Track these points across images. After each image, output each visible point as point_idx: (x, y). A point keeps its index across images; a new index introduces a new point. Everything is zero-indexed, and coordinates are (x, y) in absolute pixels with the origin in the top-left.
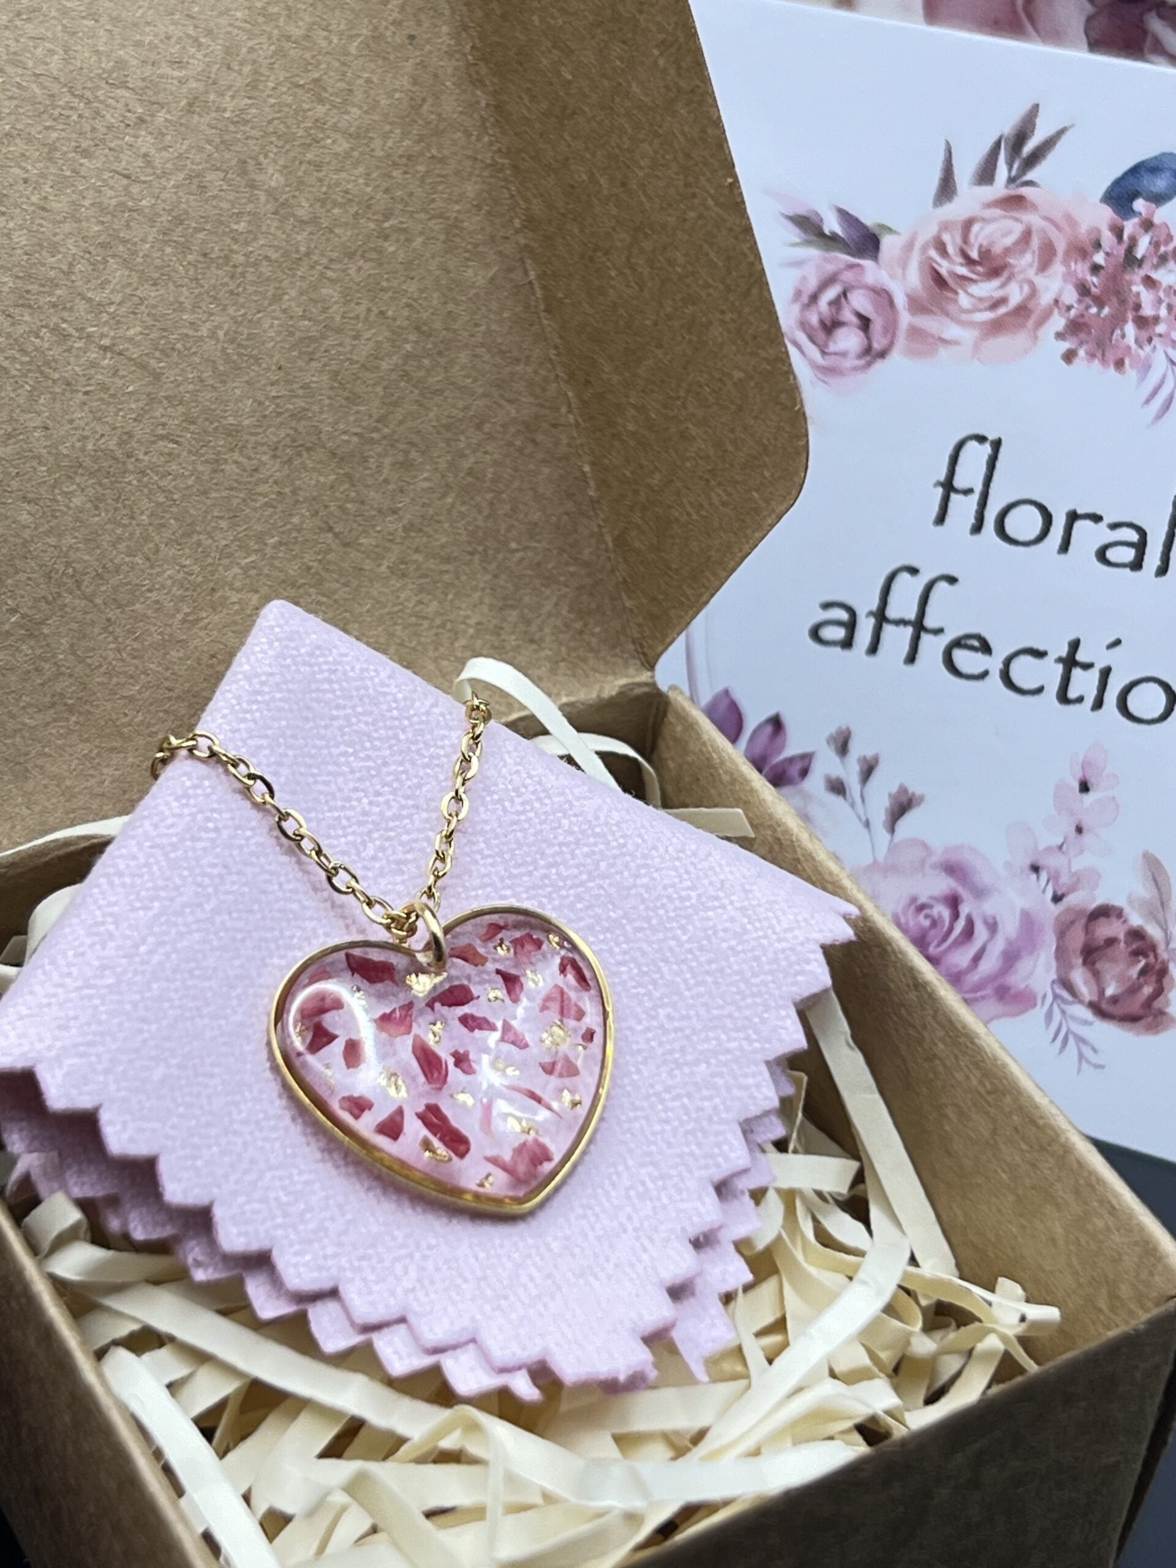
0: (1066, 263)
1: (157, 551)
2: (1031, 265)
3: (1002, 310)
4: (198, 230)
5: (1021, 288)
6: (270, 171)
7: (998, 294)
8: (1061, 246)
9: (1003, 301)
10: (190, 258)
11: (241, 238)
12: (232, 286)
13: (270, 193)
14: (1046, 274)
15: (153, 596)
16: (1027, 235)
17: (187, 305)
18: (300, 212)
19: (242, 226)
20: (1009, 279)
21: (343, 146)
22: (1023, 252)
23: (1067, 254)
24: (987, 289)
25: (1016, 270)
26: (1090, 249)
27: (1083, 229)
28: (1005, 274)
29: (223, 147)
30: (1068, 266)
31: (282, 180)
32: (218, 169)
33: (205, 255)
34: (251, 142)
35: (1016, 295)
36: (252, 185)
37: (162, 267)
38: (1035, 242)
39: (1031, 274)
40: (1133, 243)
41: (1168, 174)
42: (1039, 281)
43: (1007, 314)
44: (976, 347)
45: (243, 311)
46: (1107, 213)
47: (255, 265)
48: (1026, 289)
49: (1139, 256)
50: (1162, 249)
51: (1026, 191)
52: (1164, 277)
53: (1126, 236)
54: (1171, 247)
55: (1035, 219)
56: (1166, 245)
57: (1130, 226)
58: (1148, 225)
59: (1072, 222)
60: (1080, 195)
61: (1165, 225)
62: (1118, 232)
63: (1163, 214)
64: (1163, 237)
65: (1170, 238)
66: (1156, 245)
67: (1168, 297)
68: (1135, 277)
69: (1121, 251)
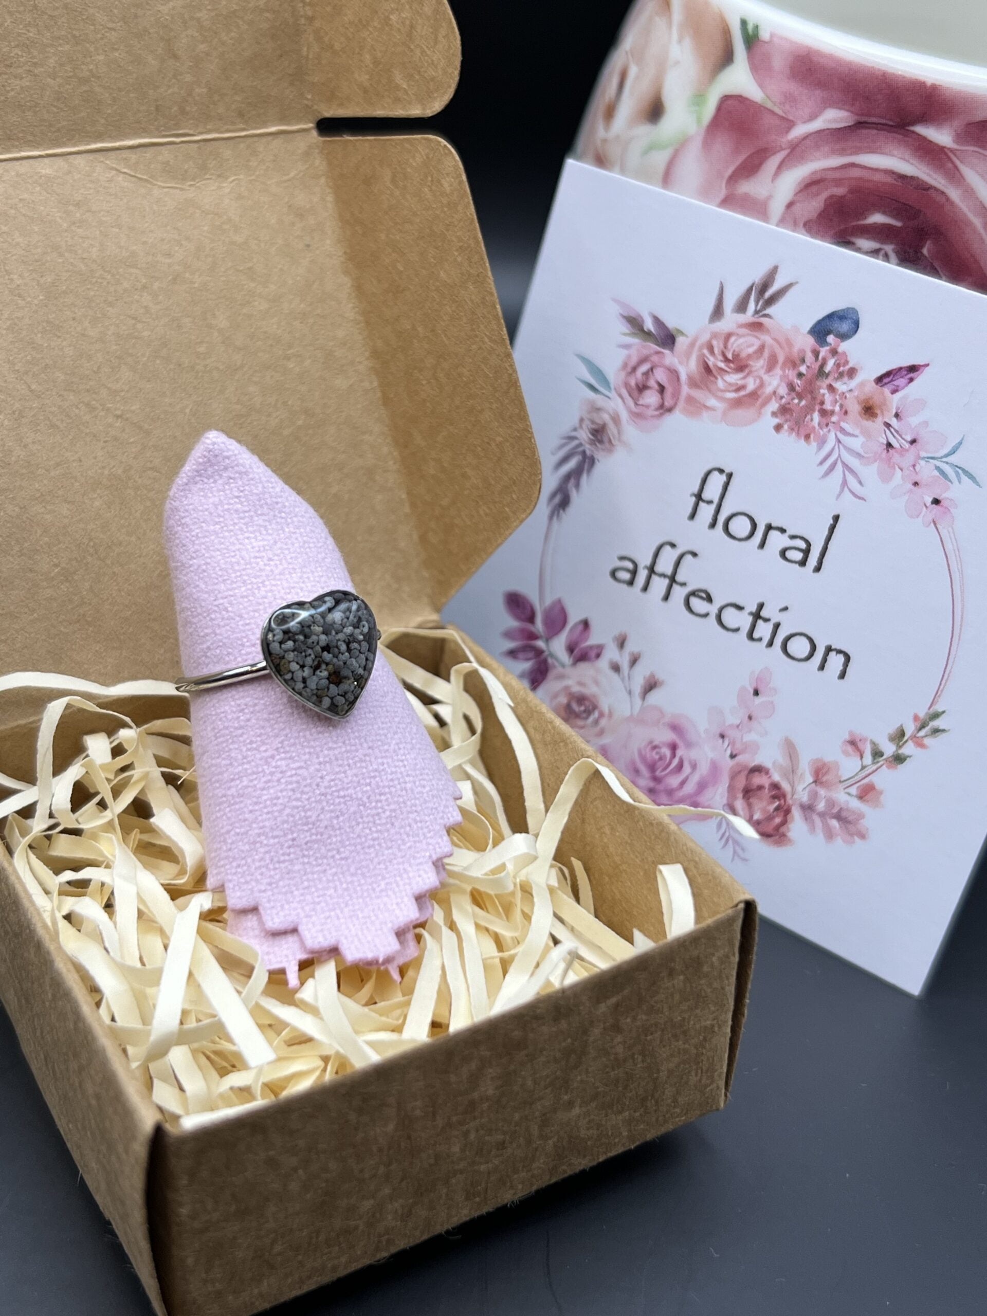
0: (783, 369)
2: (762, 367)
3: (742, 393)
5: (755, 381)
7: (740, 383)
8: (781, 359)
9: (743, 387)
14: (771, 374)
16: (762, 348)
20: (748, 374)
22: (758, 358)
23: (784, 364)
24: (734, 378)
25: (754, 369)
26: (798, 362)
27: (795, 350)
28: (747, 371)
30: (784, 371)
35: (751, 385)
38: (766, 354)
39: (762, 372)
40: (824, 361)
41: (850, 321)
42: (766, 378)
43: (744, 396)
44: (724, 414)
46: (810, 341)
48: (758, 381)
49: (827, 371)
50: (841, 369)
51: (764, 320)
52: (840, 386)
53: (820, 357)
54: (847, 367)
55: (767, 339)
56: (844, 366)
57: (823, 352)
58: (834, 352)
59: (789, 343)
60: (796, 329)
61: (844, 353)
62: (816, 354)
63: (844, 346)
64: (842, 361)
65: (847, 362)
66: (838, 365)
67: (841, 399)
68: (823, 384)
69: (816, 366)
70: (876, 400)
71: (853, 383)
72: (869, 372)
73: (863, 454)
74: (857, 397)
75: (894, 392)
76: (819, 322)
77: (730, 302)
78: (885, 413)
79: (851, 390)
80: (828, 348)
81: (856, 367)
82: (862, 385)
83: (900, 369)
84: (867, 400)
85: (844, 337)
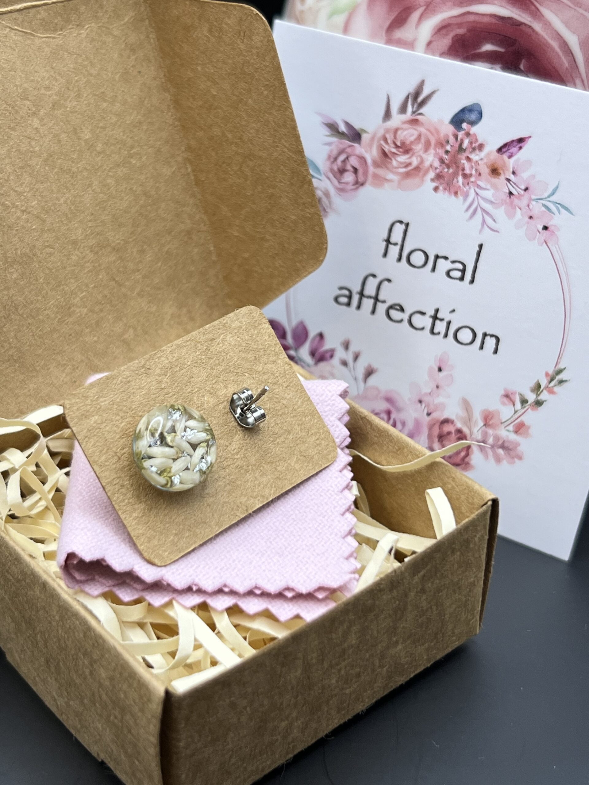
1: (47, 294)
2: (421, 149)
3: (410, 168)
4: (58, 159)
5: (417, 159)
6: (86, 132)
7: (408, 161)
8: (433, 142)
9: (410, 164)
10: (55, 170)
11: (75, 161)
12: (72, 181)
13: (86, 141)
14: (427, 153)
15: (46, 312)
16: (419, 136)
17: (55, 190)
18: (98, 149)
19: (75, 156)
20: (412, 155)
21: (114, 119)
22: (418, 143)
23: (436, 145)
24: (404, 158)
25: (415, 151)
26: (444, 143)
27: (442, 135)
28: (411, 153)
29: (67, 123)
30: (436, 150)
31: (91, 136)
32: (65, 132)
33: (61, 169)
34: (78, 120)
35: (415, 162)
36: (79, 138)
37: (45, 175)
38: (423, 140)
39: (421, 153)
40: (462, 141)
41: (476, 112)
42: (424, 156)
43: (412, 170)
44: (399, 183)
45: (77, 192)
46: (451, 129)
47: (82, 172)
48: (419, 159)
49: (464, 148)
50: (474, 145)
51: (419, 117)
52: (474, 157)
53: (459, 139)
54: (477, 144)
55: (422, 130)
56: (475, 143)
57: (461, 134)
58: (468, 134)
59: (437, 131)
60: (441, 121)
61: (475, 135)
62: (456, 137)
63: (474, 130)
64: (474, 140)
65: (477, 140)
66: (471, 143)
67: (476, 166)
68: (463, 156)
69: (457, 145)
70: (499, 164)
71: (483, 154)
72: (492, 146)
73: (495, 201)
74: (486, 164)
75: (510, 157)
76: (456, 115)
77: (395, 108)
78: (506, 172)
79: (481, 159)
80: (463, 132)
81: (484, 143)
82: (488, 154)
83: (513, 141)
84: (493, 165)
85: (473, 123)
